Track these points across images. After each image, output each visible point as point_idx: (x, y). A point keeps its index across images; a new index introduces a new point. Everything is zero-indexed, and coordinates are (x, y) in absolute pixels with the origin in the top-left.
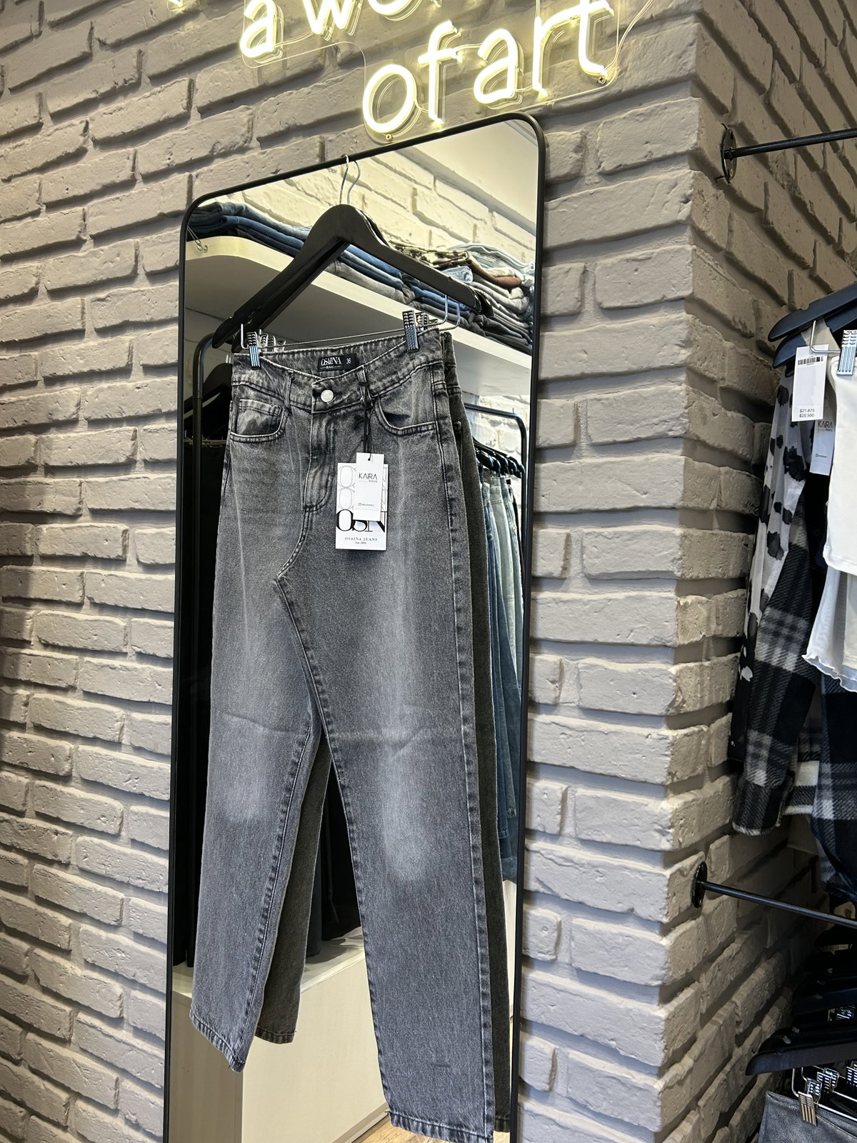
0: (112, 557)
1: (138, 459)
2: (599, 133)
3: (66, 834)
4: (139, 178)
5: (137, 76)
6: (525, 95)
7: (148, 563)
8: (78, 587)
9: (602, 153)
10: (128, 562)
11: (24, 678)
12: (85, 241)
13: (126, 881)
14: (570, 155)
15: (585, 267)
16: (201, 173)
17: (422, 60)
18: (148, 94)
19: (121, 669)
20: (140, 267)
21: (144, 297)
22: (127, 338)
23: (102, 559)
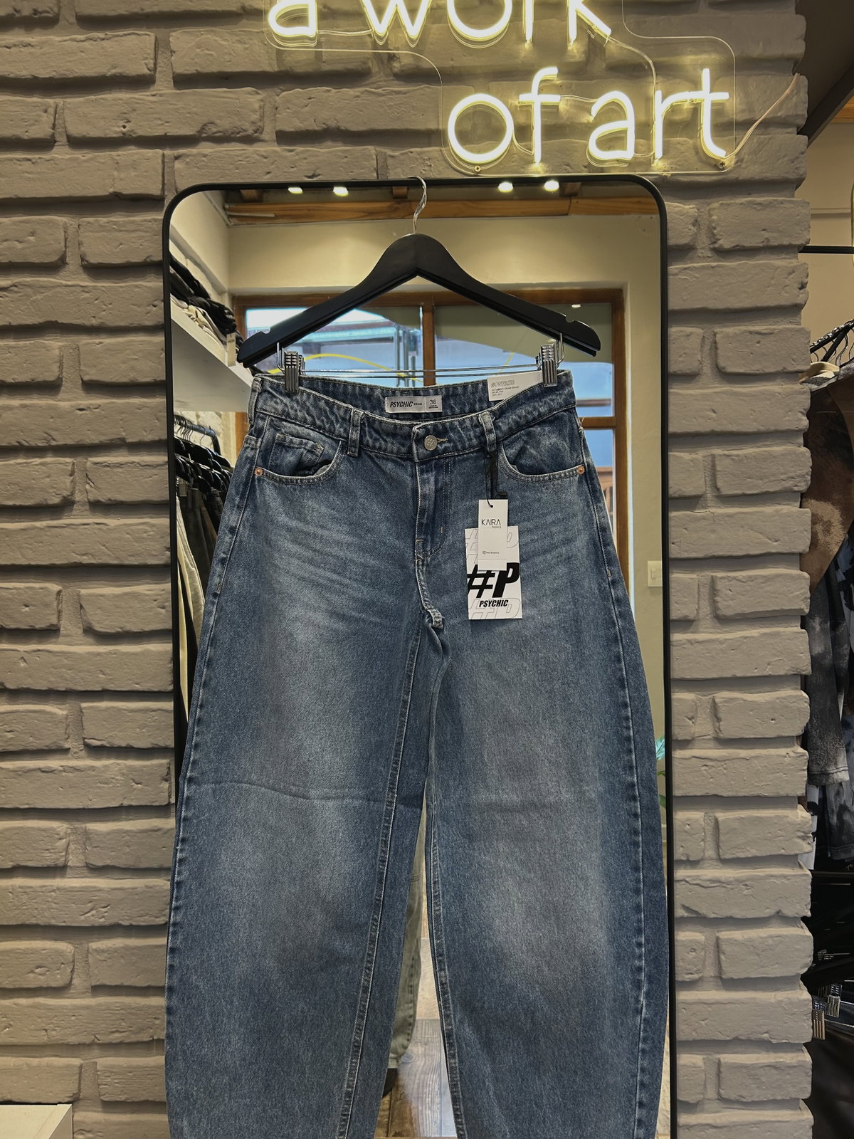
0: (39, 627)
1: (77, 499)
2: (715, 212)
4: (61, 139)
5: (56, 10)
7: (113, 631)
9: (720, 231)
10: (62, 631)
13: (88, 1042)
14: (688, 227)
17: (524, 98)
18: (82, 37)
19: (61, 771)
20: (68, 254)
22: (54, 344)
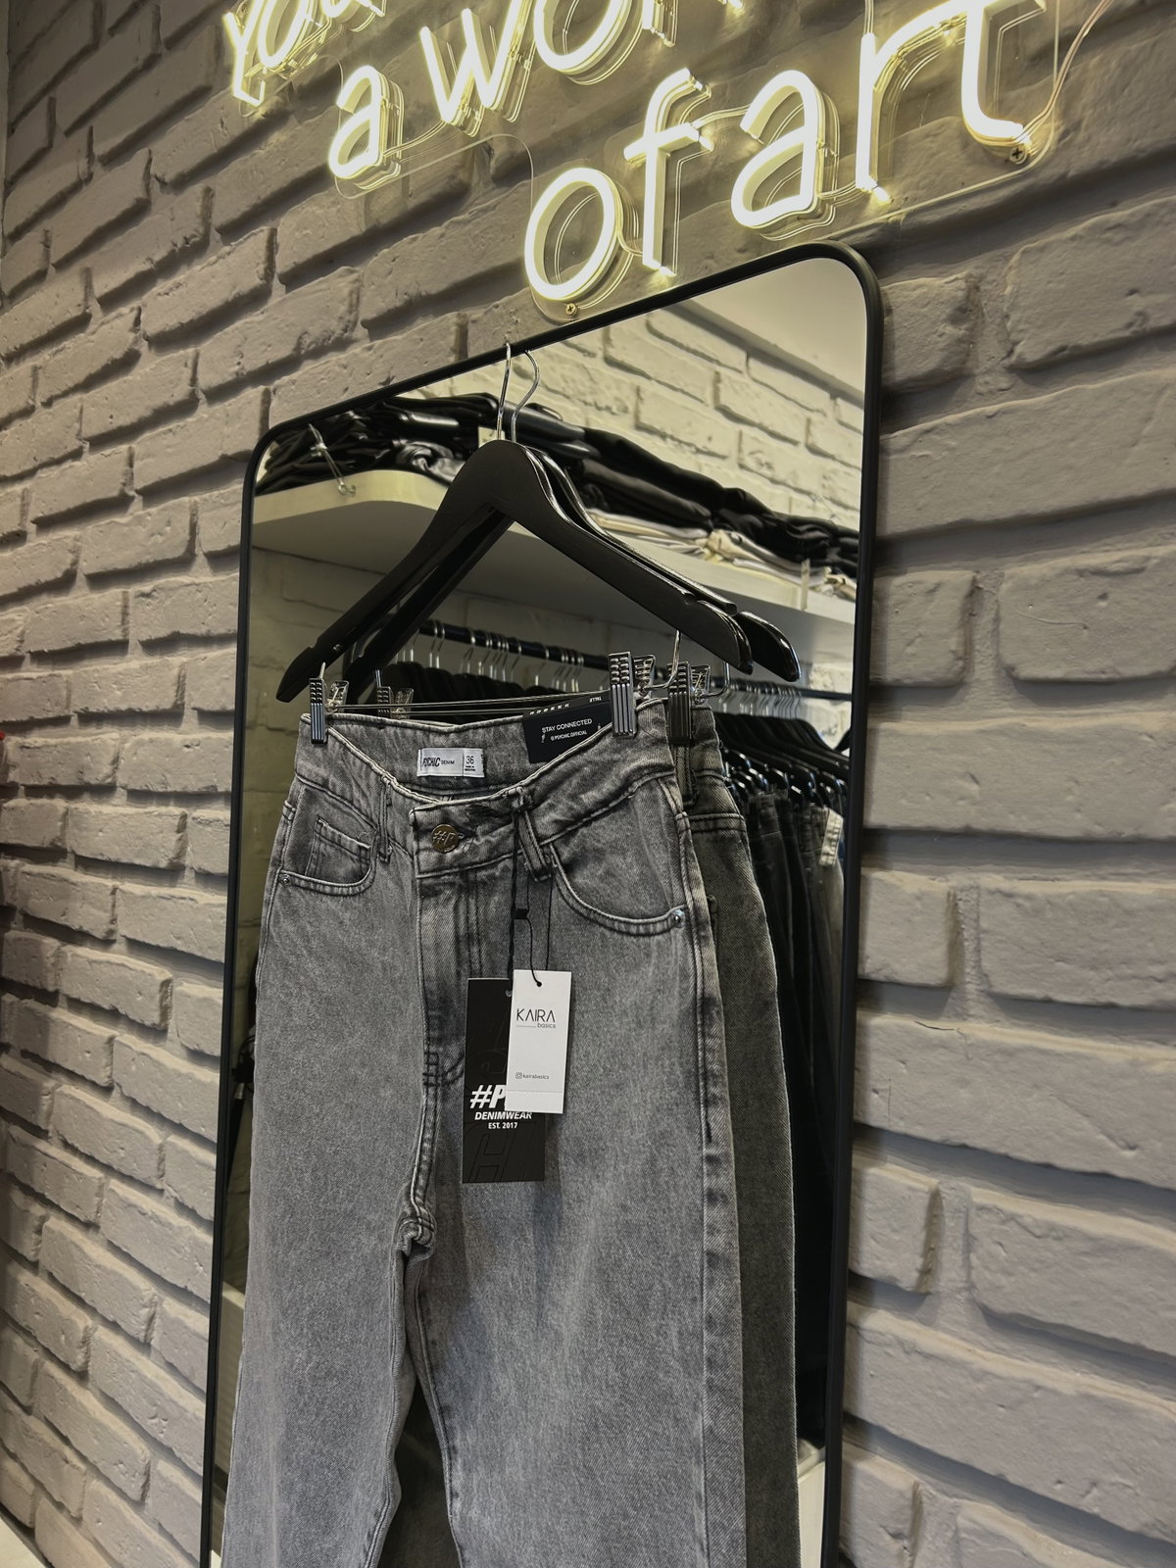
0: (147, 1023)
1: (187, 863)
2: (1011, 277)
3: (78, 1468)
4: (201, 396)
5: (201, 230)
6: (840, 204)
7: (191, 1046)
8: (104, 1061)
9: (1019, 321)
10: (169, 1035)
11: (37, 1189)
12: (133, 498)
14: (941, 329)
15: (974, 581)
16: (280, 386)
17: (631, 152)
18: (213, 258)
19: (151, 1218)
20: (197, 543)
21: (199, 595)
22: (178, 659)
23: (132, 1022)
